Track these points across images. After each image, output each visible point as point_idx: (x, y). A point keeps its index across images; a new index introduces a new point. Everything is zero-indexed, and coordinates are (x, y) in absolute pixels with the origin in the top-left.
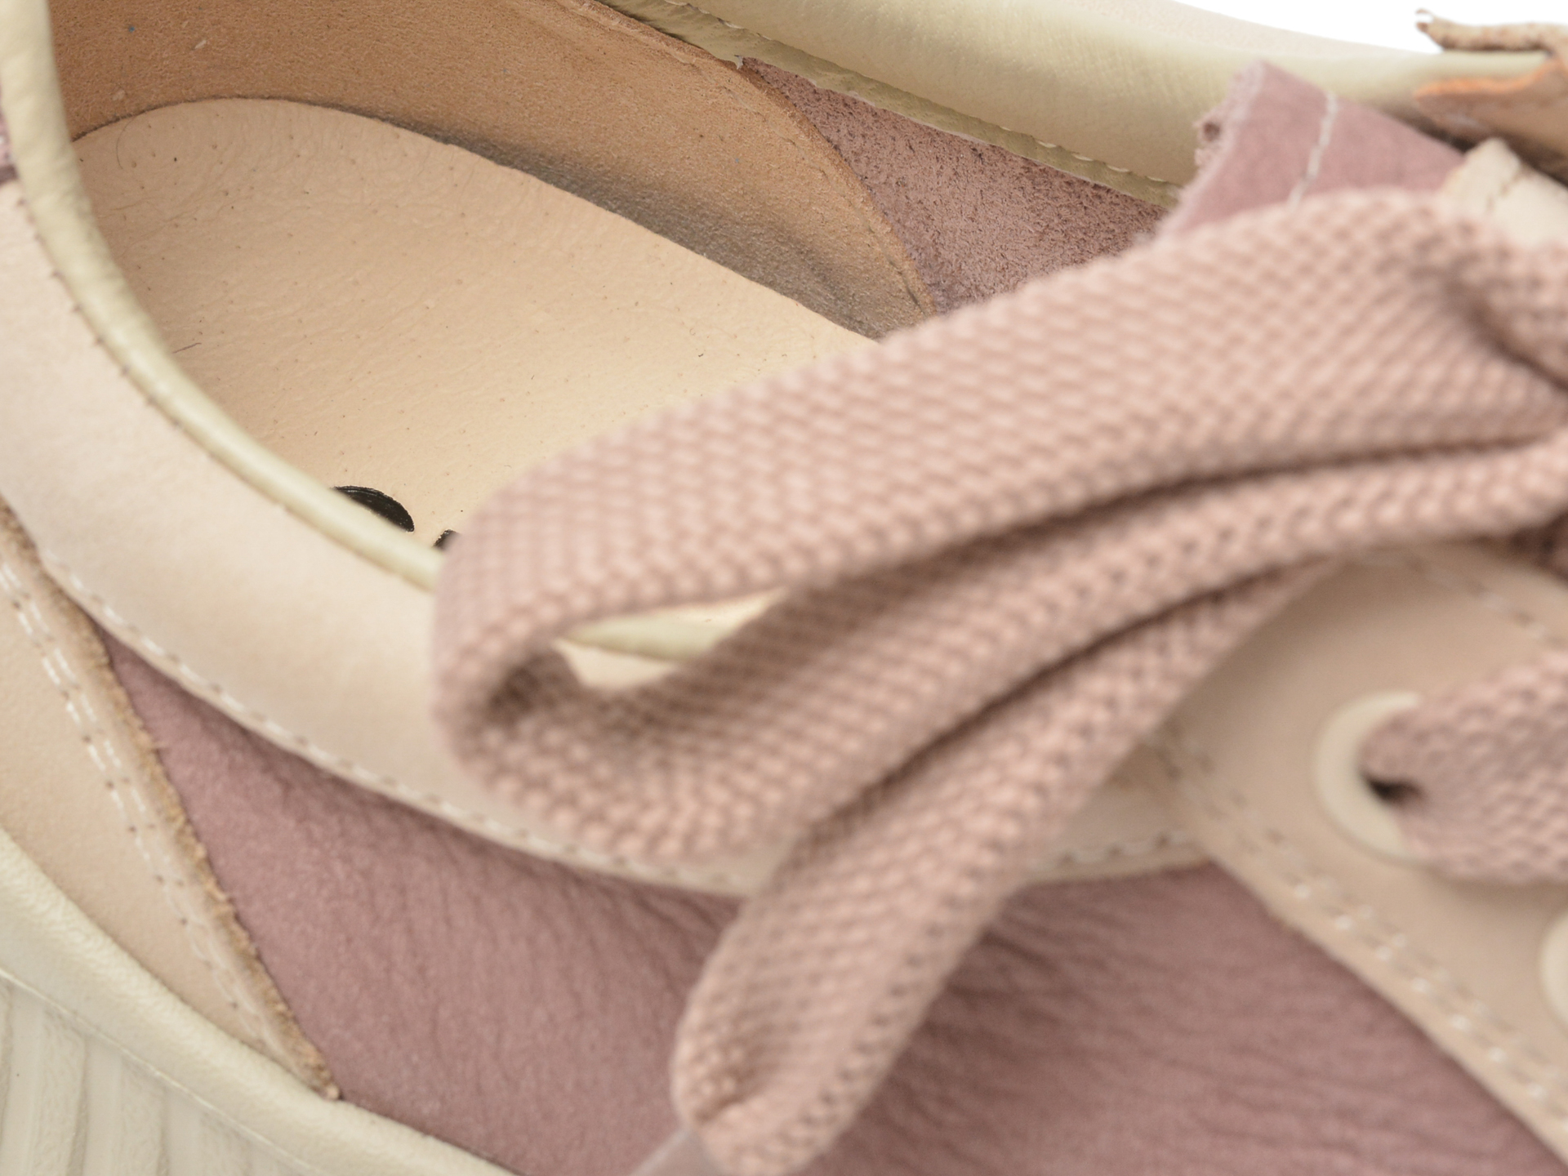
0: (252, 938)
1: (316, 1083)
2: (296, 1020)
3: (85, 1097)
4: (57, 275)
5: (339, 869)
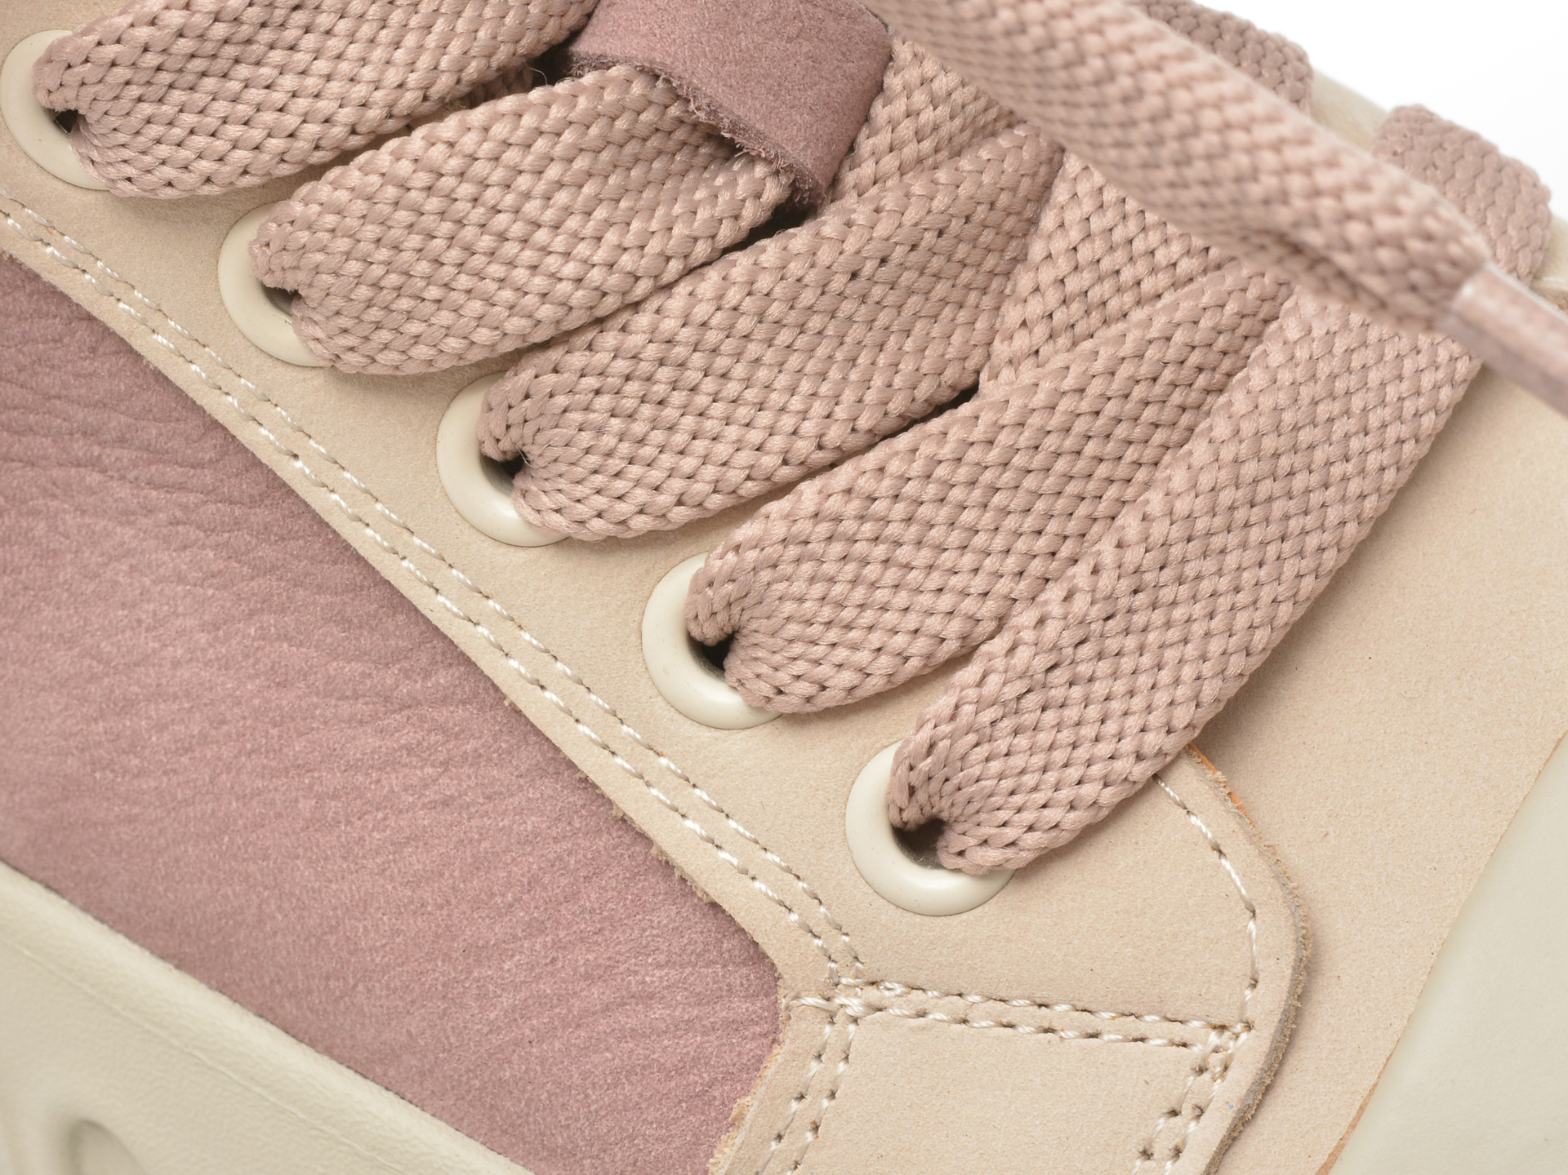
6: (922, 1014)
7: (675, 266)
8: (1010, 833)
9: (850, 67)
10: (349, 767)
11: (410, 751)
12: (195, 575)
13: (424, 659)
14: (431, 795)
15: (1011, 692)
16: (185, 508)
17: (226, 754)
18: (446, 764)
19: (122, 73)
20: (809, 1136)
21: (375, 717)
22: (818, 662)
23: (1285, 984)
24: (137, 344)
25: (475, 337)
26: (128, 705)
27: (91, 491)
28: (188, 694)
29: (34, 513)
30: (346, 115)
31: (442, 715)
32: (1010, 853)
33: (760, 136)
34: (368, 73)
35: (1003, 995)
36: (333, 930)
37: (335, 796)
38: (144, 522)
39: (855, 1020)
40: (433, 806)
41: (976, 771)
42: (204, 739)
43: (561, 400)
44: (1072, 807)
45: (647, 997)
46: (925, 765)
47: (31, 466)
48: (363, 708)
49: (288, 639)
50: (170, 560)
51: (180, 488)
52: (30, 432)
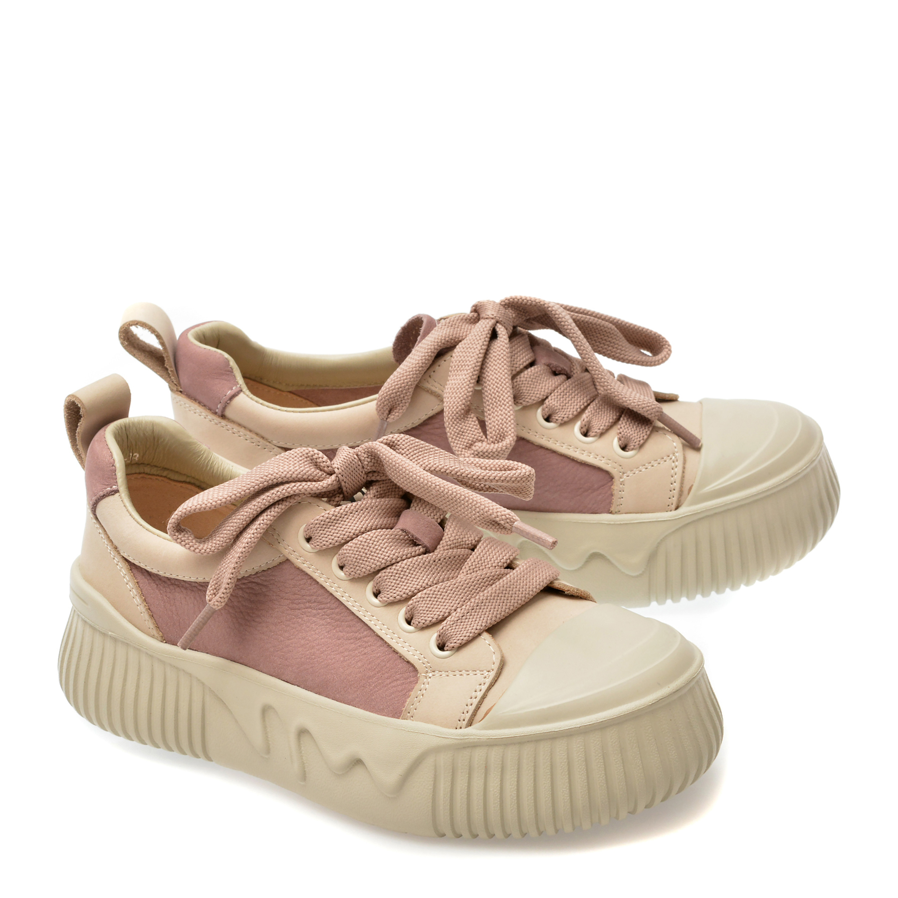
0: (151, 612)
1: (162, 640)
2: (158, 627)
3: (127, 659)
4: (125, 506)
5: (165, 597)
6: (441, 675)
7: (404, 557)
8: (455, 641)
9: (436, 534)
10: (350, 651)
11: (359, 646)
12: (325, 624)
13: (363, 630)
14: (363, 653)
15: (456, 619)
16: (324, 612)
17: (329, 652)
18: (365, 647)
19: (318, 525)
20: (422, 697)
21: (354, 642)
22: (425, 617)
23: (499, 663)
24: (318, 580)
25: (372, 566)
26: (313, 647)
27: (309, 612)
28: (323, 644)
29: (299, 618)
30: (353, 531)
31: (365, 639)
32: (455, 644)
33: (420, 540)
34: (357, 525)
35: (454, 670)
36: (345, 679)
37: (347, 656)
38: (318, 616)
39: (430, 677)
40: (363, 654)
41: (450, 631)
42: (326, 651)
43: (386, 577)
44: (465, 636)
45: (397, 680)
46: (441, 631)
47: (299, 609)
48: (352, 641)
49: (340, 631)
50: (321, 622)
51: (324, 608)
52: (299, 603)
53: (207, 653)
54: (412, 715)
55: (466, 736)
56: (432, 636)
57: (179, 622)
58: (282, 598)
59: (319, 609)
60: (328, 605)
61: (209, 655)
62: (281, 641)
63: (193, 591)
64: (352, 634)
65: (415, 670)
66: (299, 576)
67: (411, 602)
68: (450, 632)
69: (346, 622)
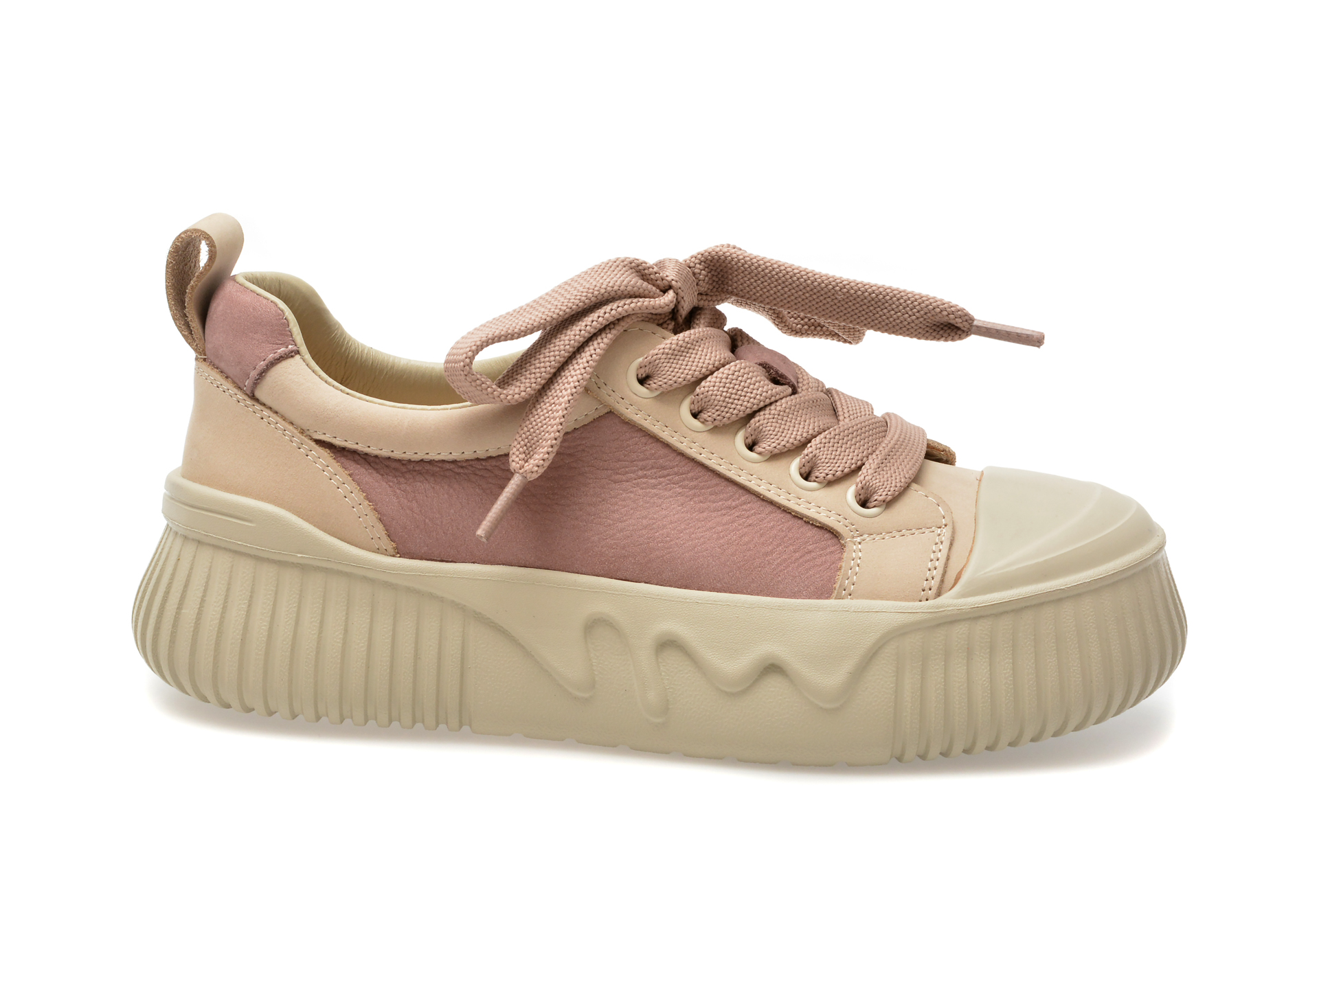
0: (378, 514)
1: (394, 554)
2: (389, 536)
4: (313, 371)
6: (874, 539)
7: (775, 398)
8: (885, 493)
10: (724, 525)
11: (737, 517)
12: (674, 495)
16: (669, 480)
17: (691, 530)
18: (747, 517)
20: (858, 568)
21: (727, 513)
22: (833, 467)
25: (741, 409)
26: (664, 527)
27: (644, 483)
28: (679, 521)
29: (631, 492)
31: (744, 507)
33: (786, 377)
35: (890, 531)
37: (722, 532)
38: (660, 487)
39: (860, 543)
40: (747, 526)
41: (874, 482)
42: (685, 529)
43: (766, 421)
45: (811, 552)
46: (864, 482)
47: (628, 481)
48: (723, 512)
49: (701, 502)
50: (667, 493)
51: (668, 475)
52: (627, 473)
53: (474, 563)
54: (849, 592)
55: (941, 607)
56: (849, 492)
57: (425, 524)
58: (598, 469)
59: (660, 477)
60: (676, 469)
61: (476, 564)
62: (610, 525)
63: (445, 476)
64: (720, 503)
65: (834, 534)
66: (627, 434)
67: (806, 452)
68: (876, 483)
69: (708, 488)
